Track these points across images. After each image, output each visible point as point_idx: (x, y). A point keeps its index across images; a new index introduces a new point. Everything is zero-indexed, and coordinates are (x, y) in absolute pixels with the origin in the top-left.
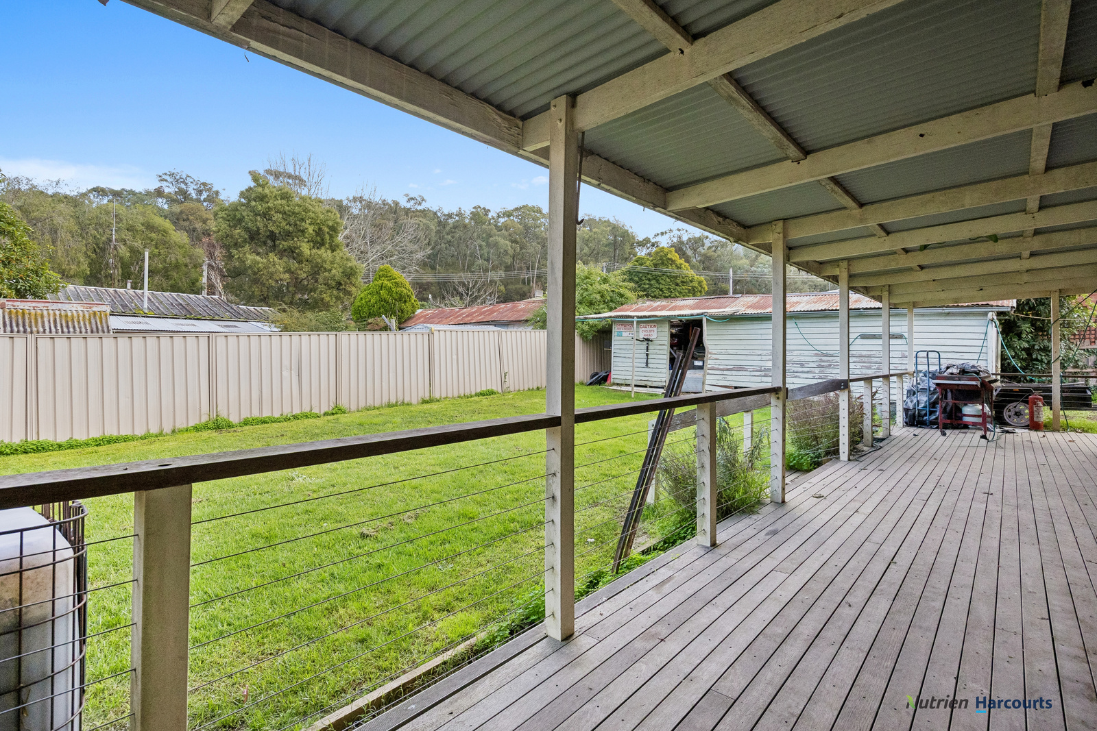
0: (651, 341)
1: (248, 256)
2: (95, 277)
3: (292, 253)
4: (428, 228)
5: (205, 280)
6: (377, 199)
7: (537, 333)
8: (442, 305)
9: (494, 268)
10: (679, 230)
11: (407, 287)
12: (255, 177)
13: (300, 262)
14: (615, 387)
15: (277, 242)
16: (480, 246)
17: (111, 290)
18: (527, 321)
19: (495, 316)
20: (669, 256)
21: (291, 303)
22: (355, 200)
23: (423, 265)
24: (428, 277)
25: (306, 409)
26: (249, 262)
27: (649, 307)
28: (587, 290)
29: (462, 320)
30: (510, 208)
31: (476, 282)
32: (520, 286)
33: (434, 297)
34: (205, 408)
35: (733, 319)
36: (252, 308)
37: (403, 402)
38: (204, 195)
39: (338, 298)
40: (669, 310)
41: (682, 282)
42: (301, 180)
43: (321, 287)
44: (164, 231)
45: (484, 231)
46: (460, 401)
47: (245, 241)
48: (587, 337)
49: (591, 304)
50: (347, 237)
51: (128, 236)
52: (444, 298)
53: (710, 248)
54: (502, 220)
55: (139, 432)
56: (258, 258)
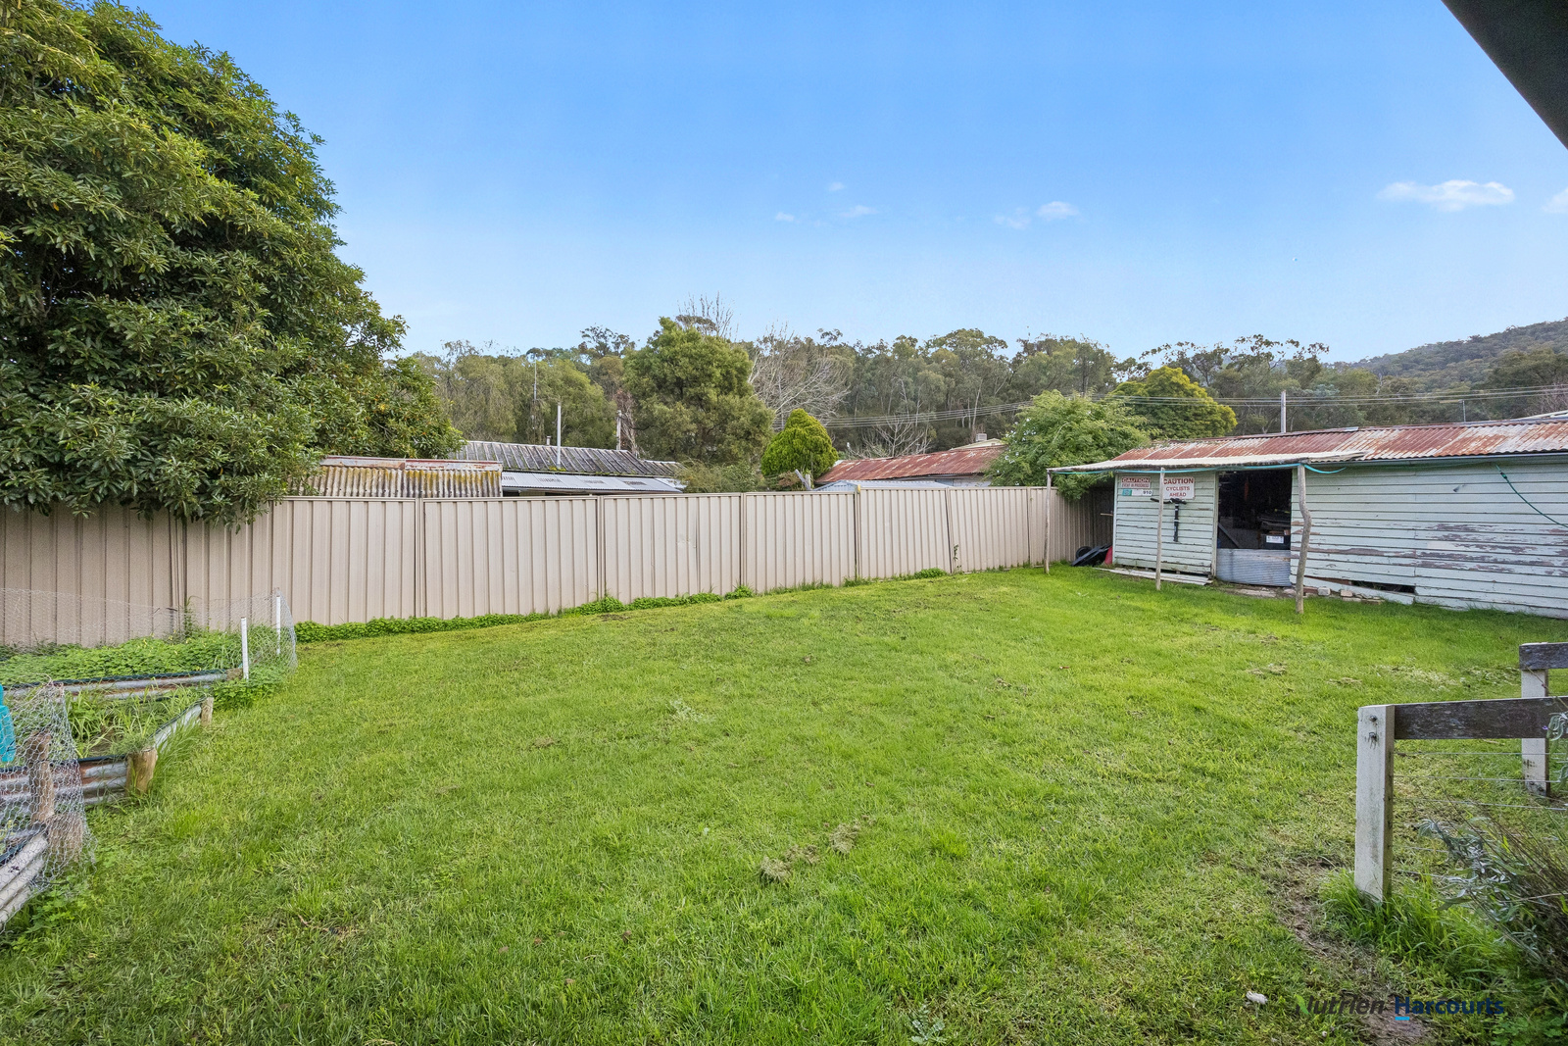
0: (1185, 503)
1: (655, 406)
2: (521, 435)
3: (700, 401)
4: (845, 365)
5: (618, 434)
6: (787, 337)
7: (1000, 492)
8: (862, 455)
9: (923, 409)
10: (1181, 344)
11: (824, 436)
12: (663, 322)
13: (708, 410)
14: (1118, 571)
15: (684, 389)
16: (906, 383)
17: (530, 446)
18: (981, 474)
19: (934, 468)
20: (1174, 379)
21: (699, 457)
22: (765, 340)
23: (840, 408)
24: (846, 422)
25: (705, 589)
26: (656, 413)
27: (1175, 451)
28: (1071, 429)
29: (891, 473)
30: (942, 334)
31: (904, 426)
32: (956, 428)
33: (853, 445)
34: (593, 587)
35: (1353, 468)
36: (658, 463)
37: (822, 584)
38: (622, 347)
39: (747, 450)
40: (1216, 455)
41: (1195, 415)
42: (712, 324)
43: (730, 438)
44: (581, 385)
45: (910, 365)
46: (895, 585)
47: (652, 390)
48: (1072, 497)
49: (1078, 449)
50: (756, 382)
51: (548, 391)
52: (864, 446)
53: (1231, 365)
54: (932, 350)
55: (525, 611)
56: (665, 408)
